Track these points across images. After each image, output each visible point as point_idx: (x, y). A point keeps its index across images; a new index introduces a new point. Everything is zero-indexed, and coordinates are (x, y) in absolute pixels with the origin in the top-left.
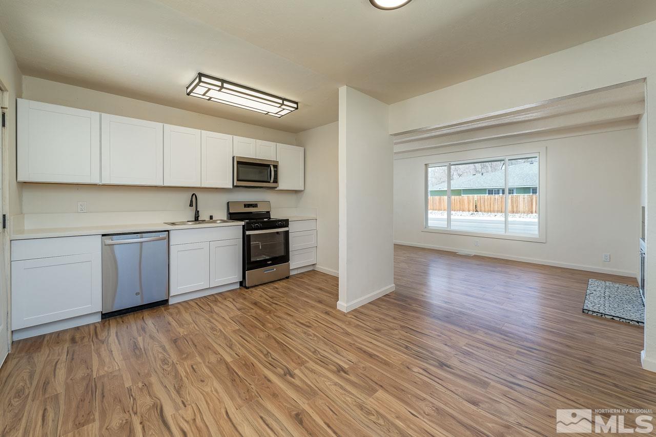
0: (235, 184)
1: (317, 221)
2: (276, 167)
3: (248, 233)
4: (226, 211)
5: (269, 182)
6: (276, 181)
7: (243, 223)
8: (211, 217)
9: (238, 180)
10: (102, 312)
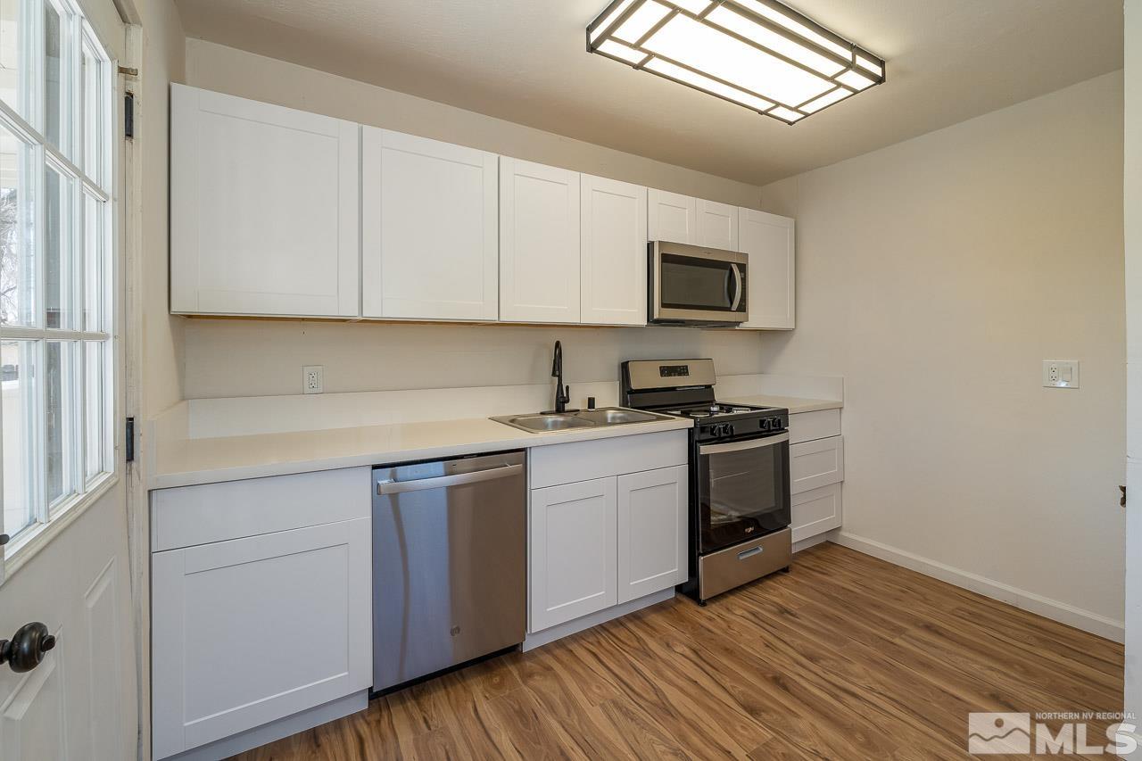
0: (656, 316)
1: (843, 411)
2: (743, 268)
3: (704, 450)
4: (617, 384)
5: (729, 309)
6: (742, 308)
7: (690, 423)
8: (591, 402)
9: (664, 305)
10: (370, 689)
